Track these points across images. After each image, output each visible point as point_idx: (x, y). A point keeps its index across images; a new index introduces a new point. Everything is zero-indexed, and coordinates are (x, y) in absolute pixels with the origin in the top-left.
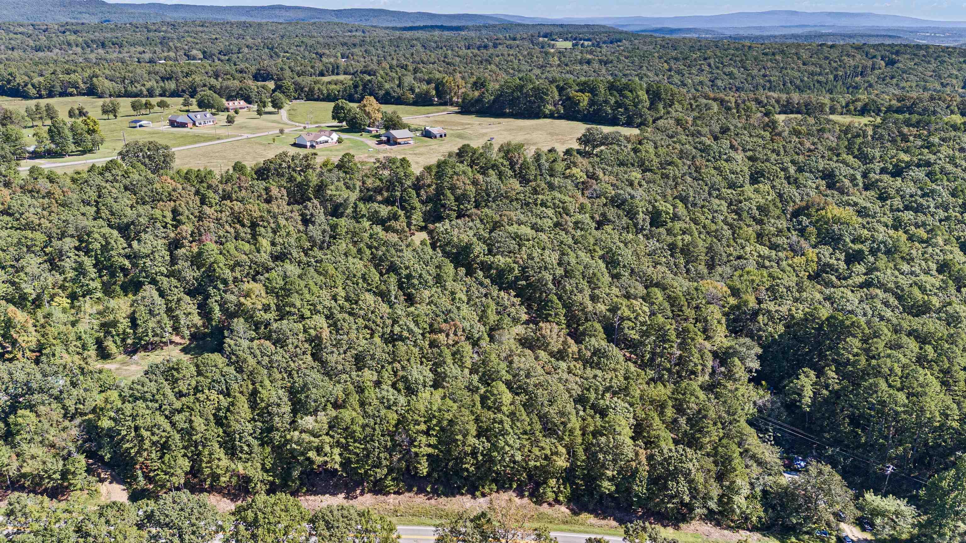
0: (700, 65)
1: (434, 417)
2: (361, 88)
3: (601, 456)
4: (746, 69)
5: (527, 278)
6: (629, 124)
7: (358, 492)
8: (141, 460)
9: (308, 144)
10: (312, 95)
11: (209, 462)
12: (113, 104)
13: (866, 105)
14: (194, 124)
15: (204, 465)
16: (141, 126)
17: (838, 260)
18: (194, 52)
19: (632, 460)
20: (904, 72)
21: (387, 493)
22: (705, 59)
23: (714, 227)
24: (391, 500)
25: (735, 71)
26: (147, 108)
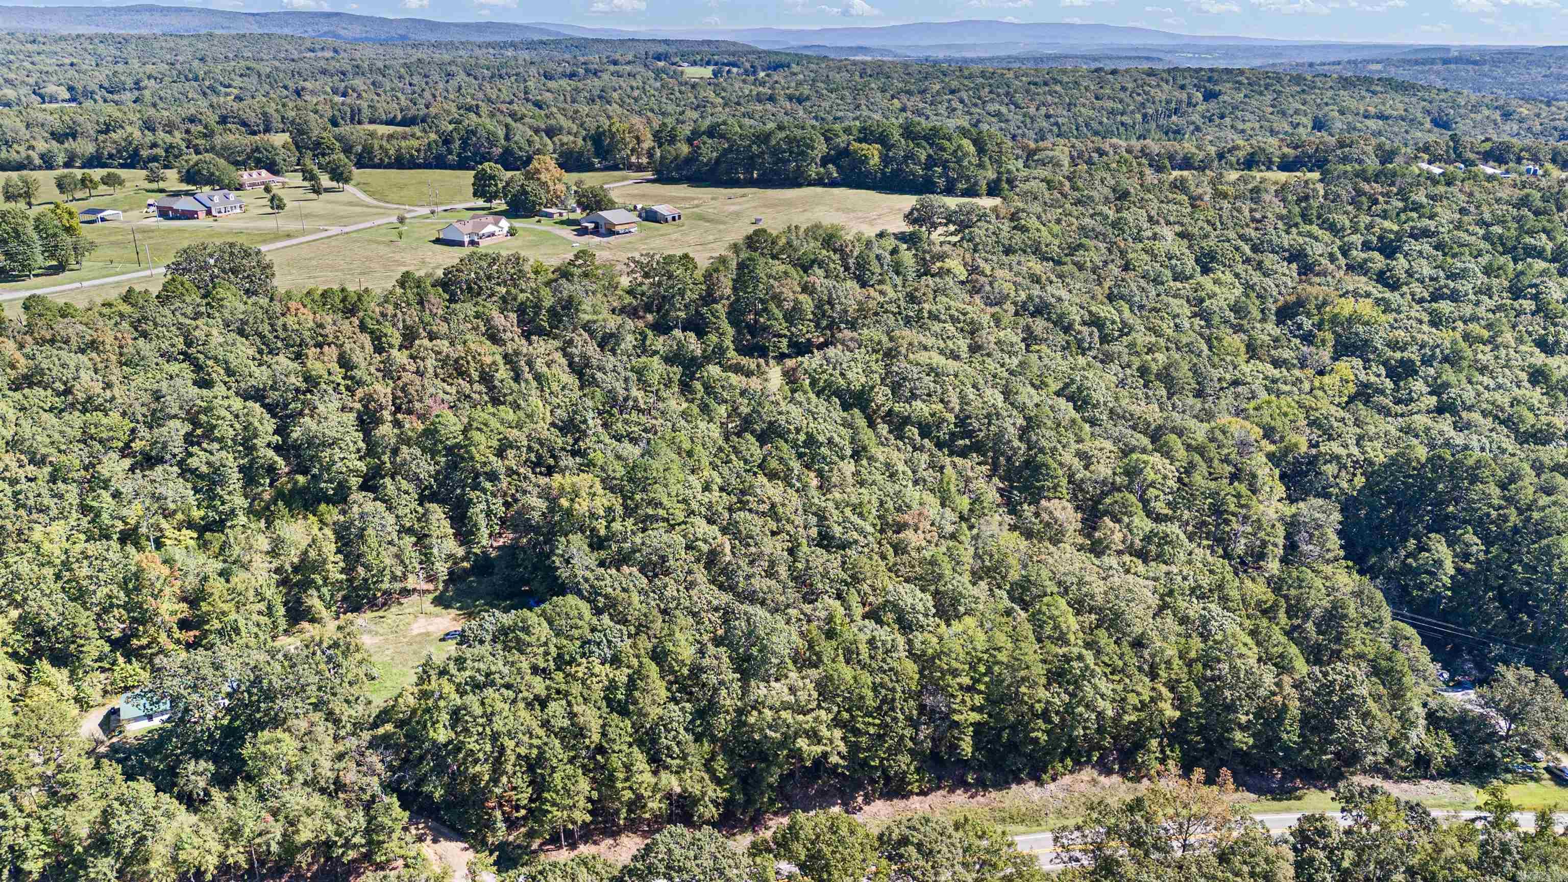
0: (949, 101)
1: (980, 660)
2: (458, 143)
3: (1227, 693)
4: (1017, 106)
5: (969, 434)
6: (949, 190)
7: (860, 799)
8: (498, 791)
9: (466, 239)
10: (371, 159)
11: (627, 779)
12: (26, 182)
13: (1252, 155)
14: (209, 212)
15: (619, 785)
16: (103, 220)
17: (1379, 376)
18: (51, 89)
19: (1274, 694)
20: (1235, 108)
21: (906, 796)
22: (952, 92)
23: (1185, 340)
24: (918, 805)
25: (1004, 110)
26: (85, 186)
